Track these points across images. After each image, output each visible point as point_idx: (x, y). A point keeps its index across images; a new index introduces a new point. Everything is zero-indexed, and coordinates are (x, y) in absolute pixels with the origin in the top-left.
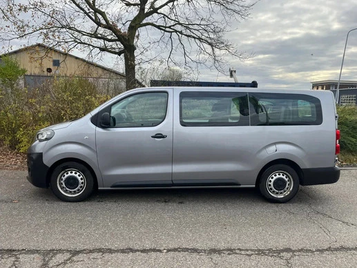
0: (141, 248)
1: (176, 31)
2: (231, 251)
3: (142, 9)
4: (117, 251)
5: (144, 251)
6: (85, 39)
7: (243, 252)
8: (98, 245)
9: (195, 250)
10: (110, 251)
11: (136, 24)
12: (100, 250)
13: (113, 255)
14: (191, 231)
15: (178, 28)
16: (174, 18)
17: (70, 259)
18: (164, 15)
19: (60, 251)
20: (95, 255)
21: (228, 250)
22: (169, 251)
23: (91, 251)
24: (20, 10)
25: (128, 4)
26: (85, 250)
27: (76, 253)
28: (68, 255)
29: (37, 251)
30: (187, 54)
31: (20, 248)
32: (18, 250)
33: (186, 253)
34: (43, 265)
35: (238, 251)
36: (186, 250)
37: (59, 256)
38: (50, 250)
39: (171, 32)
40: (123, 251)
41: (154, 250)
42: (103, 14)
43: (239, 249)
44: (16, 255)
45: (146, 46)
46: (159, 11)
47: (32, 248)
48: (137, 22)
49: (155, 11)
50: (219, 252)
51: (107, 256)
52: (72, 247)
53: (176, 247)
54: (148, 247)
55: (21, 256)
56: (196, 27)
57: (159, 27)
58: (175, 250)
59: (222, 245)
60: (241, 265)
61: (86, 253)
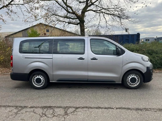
0: (104, 107)
1: (102, 12)
2: (146, 109)
3: (87, 4)
4: (94, 108)
5: (105, 108)
6: (62, 19)
7: (152, 110)
8: (85, 105)
9: (129, 109)
10: (91, 108)
11: (84, 10)
12: (86, 107)
13: (93, 109)
14: (124, 100)
15: (103, 11)
16: (100, 6)
17: (75, 110)
18: (97, 5)
19: (70, 107)
20: (85, 109)
21: (145, 109)
22: (117, 108)
23: (83, 108)
24: (35, 9)
25: (80, 2)
26: (80, 107)
27: (77, 108)
28: (74, 109)
29: (61, 107)
30: (107, 22)
31: (54, 106)
32: (53, 107)
33: (125, 110)
34: (65, 112)
35: (150, 110)
36: (125, 108)
37: (70, 109)
38: (66, 107)
39: (100, 13)
40: (97, 108)
41: (110, 108)
42: (71, 7)
43: (150, 109)
44: (53, 109)
45: (89, 20)
46: (94, 4)
47: (59, 106)
48: (85, 10)
49: (93, 4)
50: (141, 110)
51: (90, 110)
52: (75, 106)
53: (120, 107)
54: (107, 107)
55: (55, 109)
56: (111, 10)
57: (94, 11)
58: (120, 108)
59: (141, 107)
60: (153, 115)
61: (81, 108)
